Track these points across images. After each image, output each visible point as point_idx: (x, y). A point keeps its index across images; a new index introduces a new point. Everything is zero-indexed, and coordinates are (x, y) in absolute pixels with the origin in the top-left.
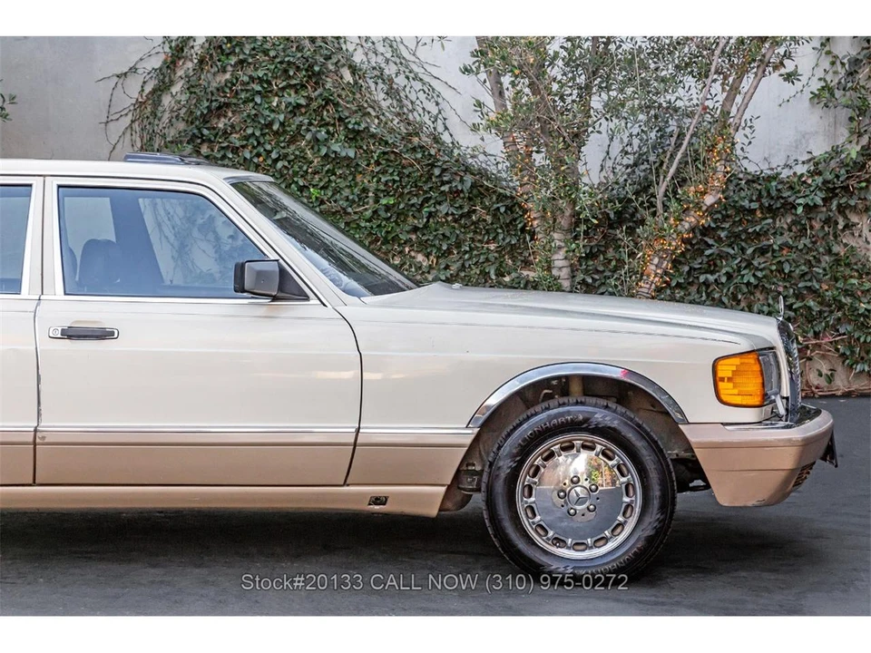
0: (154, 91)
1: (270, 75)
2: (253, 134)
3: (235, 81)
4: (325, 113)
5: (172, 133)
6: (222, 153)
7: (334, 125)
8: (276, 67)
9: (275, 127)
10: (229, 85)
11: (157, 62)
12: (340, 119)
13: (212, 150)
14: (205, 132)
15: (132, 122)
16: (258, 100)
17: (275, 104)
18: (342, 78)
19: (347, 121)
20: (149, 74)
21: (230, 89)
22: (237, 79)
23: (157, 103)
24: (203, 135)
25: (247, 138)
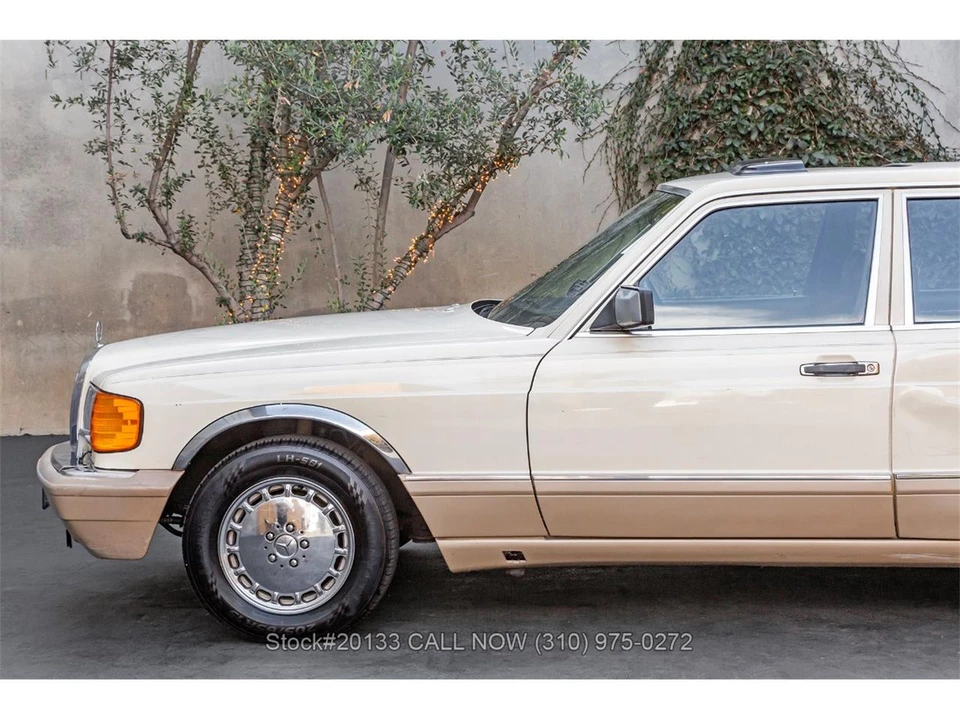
0: (630, 106)
1: (747, 84)
2: (732, 145)
3: (713, 92)
4: (802, 121)
5: (650, 148)
6: (699, 166)
7: (812, 133)
8: (754, 75)
9: (754, 137)
10: (707, 96)
11: (632, 77)
12: (821, 126)
13: (688, 164)
14: (683, 145)
15: (607, 138)
16: (736, 109)
17: (749, 113)
18: (820, 82)
19: (829, 127)
20: (625, 89)
21: (707, 100)
22: (715, 90)
23: (632, 118)
24: (681, 148)
25: (724, 149)
